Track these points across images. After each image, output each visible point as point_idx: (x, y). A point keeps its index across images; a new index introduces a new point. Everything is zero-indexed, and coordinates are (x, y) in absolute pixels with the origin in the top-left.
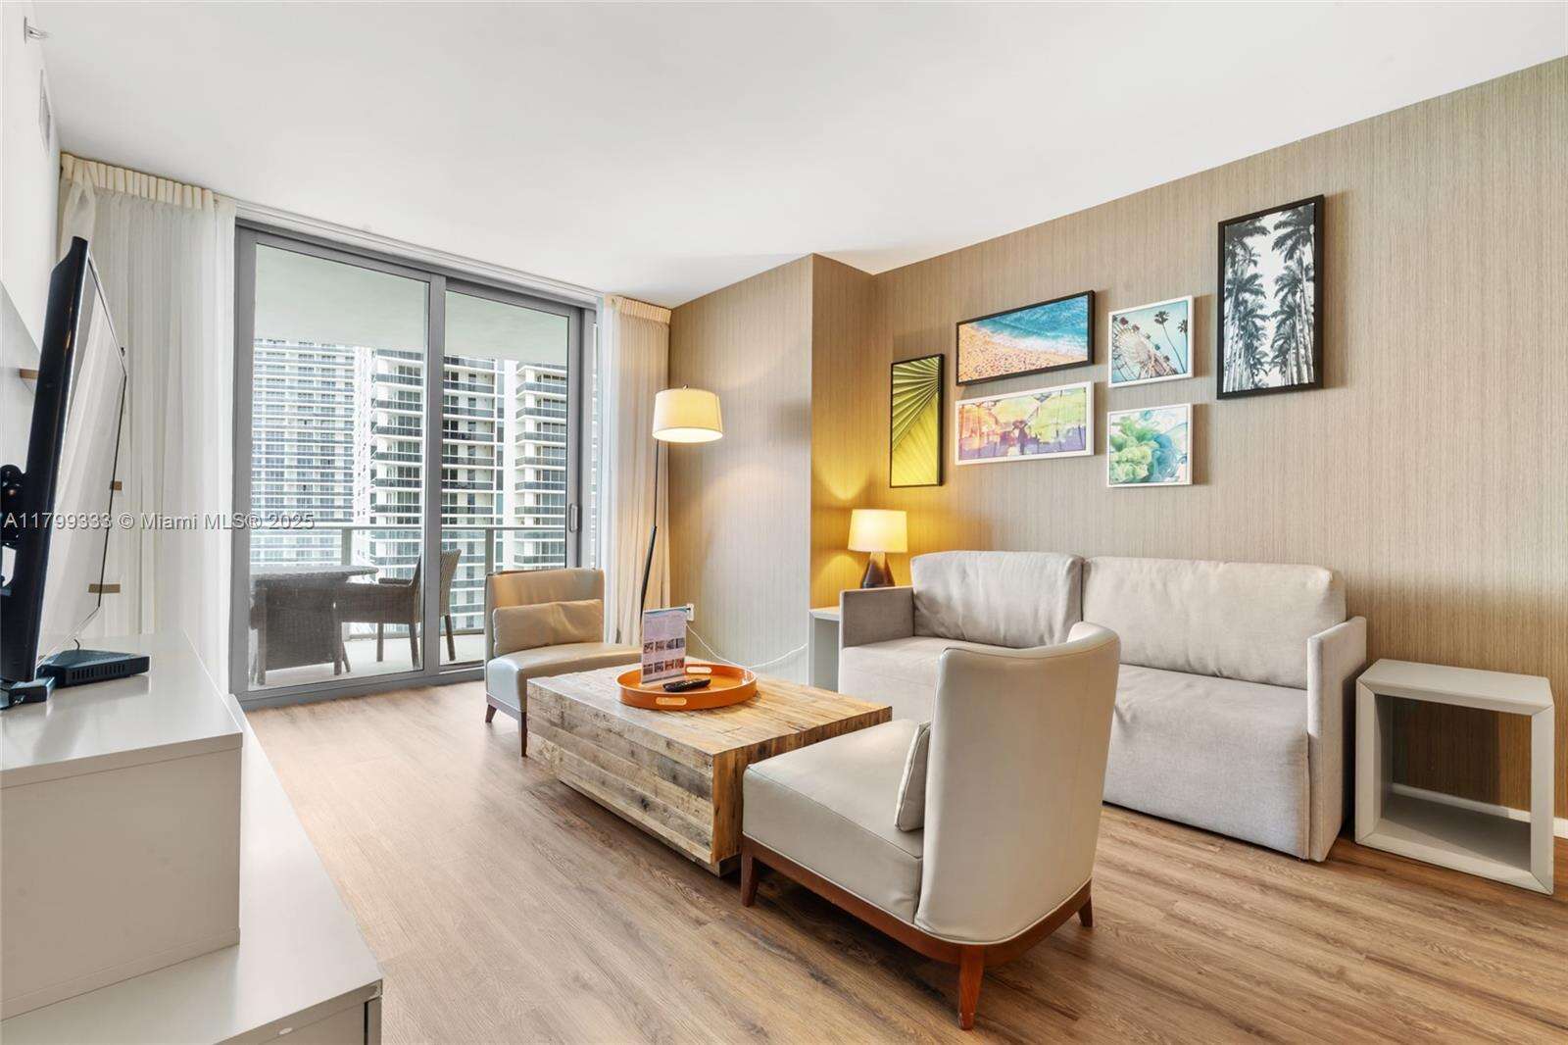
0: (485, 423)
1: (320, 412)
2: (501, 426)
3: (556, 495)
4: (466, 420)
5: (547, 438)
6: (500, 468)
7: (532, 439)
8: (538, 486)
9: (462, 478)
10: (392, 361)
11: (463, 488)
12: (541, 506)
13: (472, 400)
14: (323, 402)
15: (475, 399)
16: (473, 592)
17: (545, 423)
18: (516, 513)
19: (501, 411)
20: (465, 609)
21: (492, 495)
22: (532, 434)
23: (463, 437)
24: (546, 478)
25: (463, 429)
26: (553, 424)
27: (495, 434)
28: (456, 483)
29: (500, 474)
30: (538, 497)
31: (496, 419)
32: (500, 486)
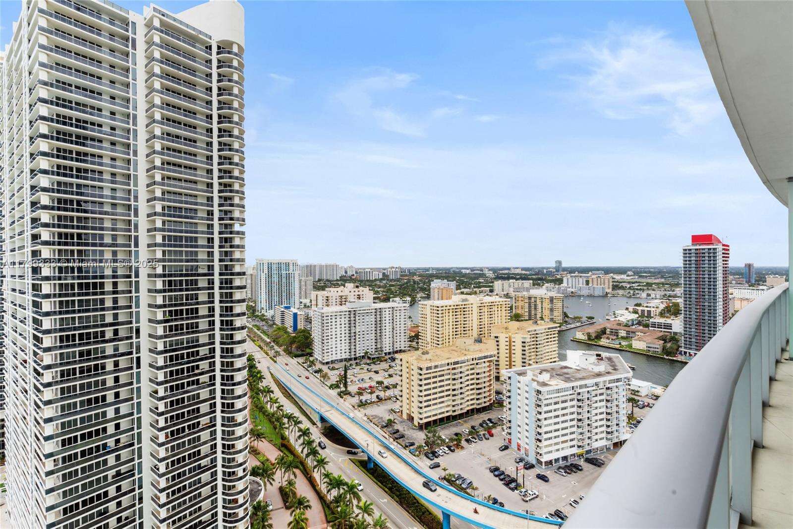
0: (124, 205)
2: (136, 207)
3: (177, 251)
4: (109, 202)
5: (170, 216)
6: (136, 234)
7: (160, 216)
8: (164, 245)
9: (108, 240)
10: (51, 161)
11: (109, 247)
12: (167, 257)
13: (114, 190)
15: (116, 190)
16: (117, 313)
17: (168, 207)
19: (136, 198)
20: (111, 325)
21: (131, 251)
22: (159, 213)
23: (107, 213)
24: (170, 240)
25: (107, 208)
27: (132, 213)
29: (136, 238)
30: (164, 252)
31: (132, 203)
32: (136, 245)
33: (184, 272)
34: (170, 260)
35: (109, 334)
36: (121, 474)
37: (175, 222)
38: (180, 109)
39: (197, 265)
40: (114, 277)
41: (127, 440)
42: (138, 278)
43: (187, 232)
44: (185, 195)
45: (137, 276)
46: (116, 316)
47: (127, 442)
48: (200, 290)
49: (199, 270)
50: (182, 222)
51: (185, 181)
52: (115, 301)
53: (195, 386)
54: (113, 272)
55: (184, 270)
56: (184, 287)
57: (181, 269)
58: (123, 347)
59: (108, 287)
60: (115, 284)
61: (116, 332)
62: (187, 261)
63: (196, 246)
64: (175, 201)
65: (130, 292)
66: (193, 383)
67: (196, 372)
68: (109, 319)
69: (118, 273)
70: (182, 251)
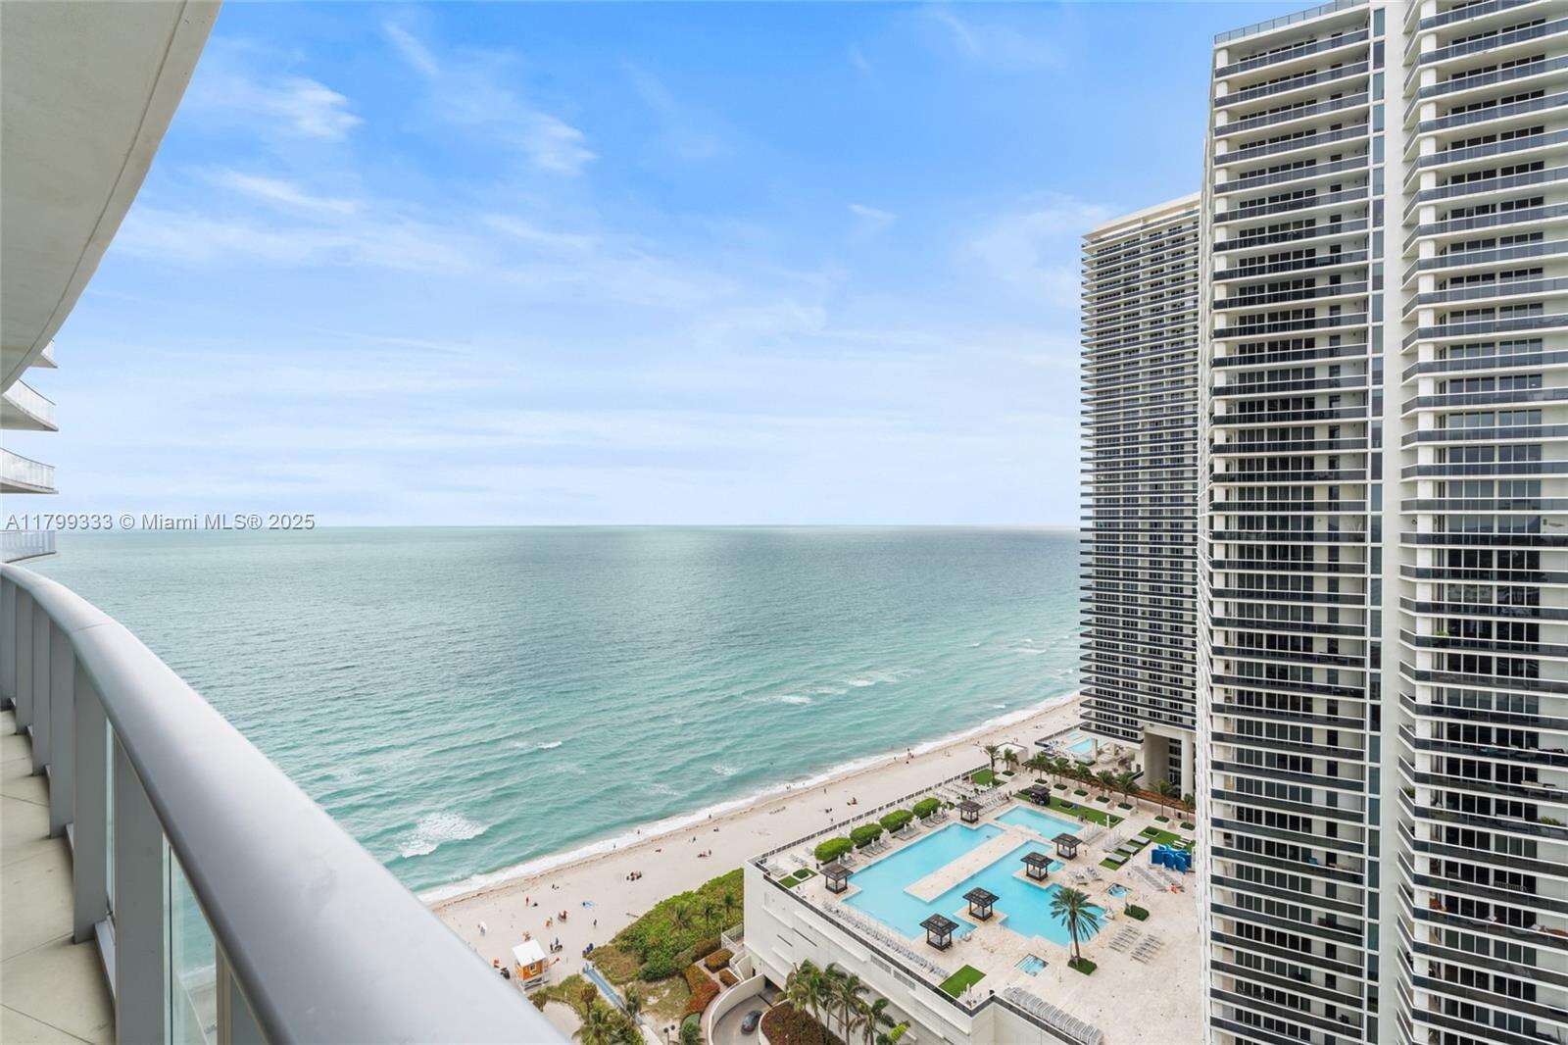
0: (1354, 394)
1: (1170, 425)
2: (1378, 394)
3: (1475, 481)
4: (1326, 394)
5: (1457, 401)
7: (1430, 405)
9: (1321, 467)
11: (1320, 479)
12: (1447, 498)
13: (1334, 367)
14: (1173, 402)
15: (1338, 367)
16: (1336, 609)
17: (1452, 381)
18: (1403, 509)
19: (1378, 375)
20: (1324, 629)
21: (1365, 486)
22: (1429, 398)
23: (1321, 415)
24: (1456, 458)
25: (1321, 406)
26: (1468, 380)
27: (1370, 407)
28: (1313, 473)
30: (1441, 486)
31: (1370, 387)
32: (1377, 473)
33: (1496, 533)
34: (1455, 505)
35: (1320, 648)
36: (1335, 926)
37: (1469, 413)
38: (1493, 138)
39: (1539, 517)
40: (1331, 537)
41: (1349, 866)
42: (1380, 541)
43: (1504, 434)
44: (1501, 344)
45: (1377, 537)
46: (1333, 614)
47: (1350, 869)
48: (1545, 581)
49: (1543, 528)
50: (1492, 412)
51: (1503, 309)
52: (1333, 584)
53: (1522, 821)
54: (1331, 527)
55: (1496, 528)
56: (1495, 568)
57: (1487, 524)
58: (1346, 676)
59: (1321, 558)
60: (1333, 552)
61: (1333, 646)
62: (1504, 505)
63: (1538, 469)
64: (1470, 365)
65: (1362, 569)
66: (1516, 809)
67: (1526, 785)
68: (1320, 618)
69: (1341, 531)
70: (1492, 482)
